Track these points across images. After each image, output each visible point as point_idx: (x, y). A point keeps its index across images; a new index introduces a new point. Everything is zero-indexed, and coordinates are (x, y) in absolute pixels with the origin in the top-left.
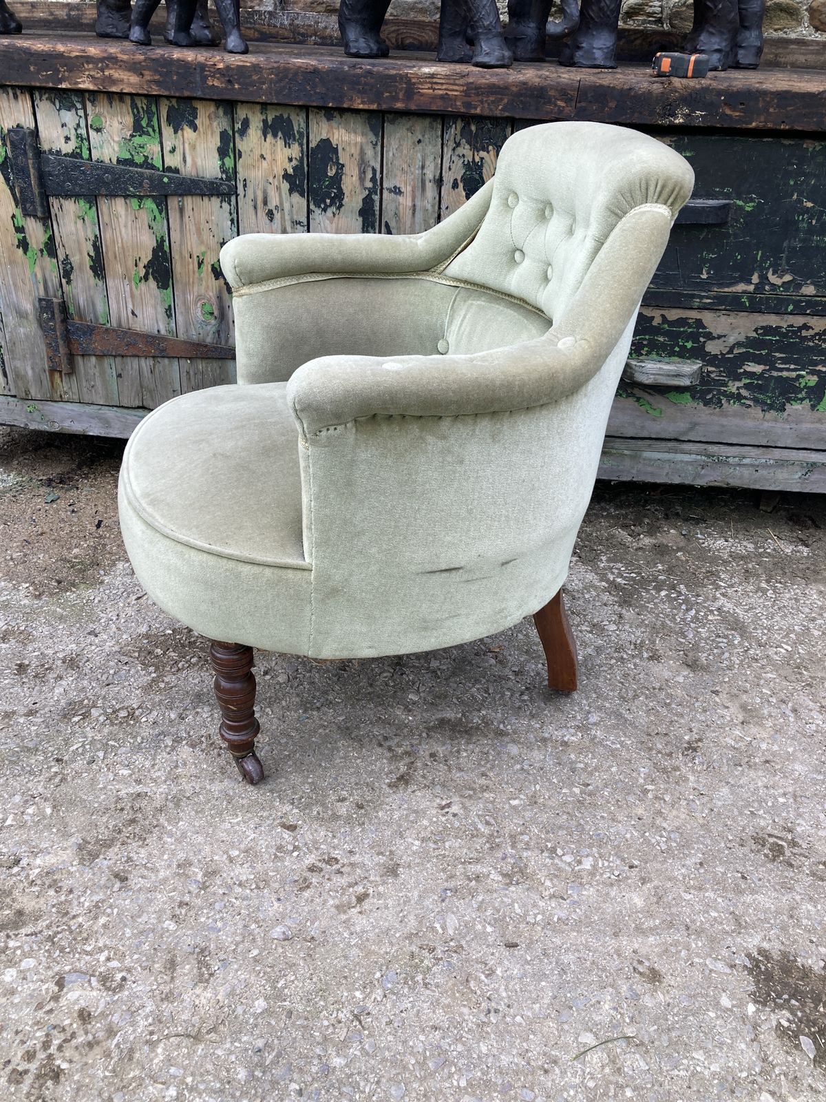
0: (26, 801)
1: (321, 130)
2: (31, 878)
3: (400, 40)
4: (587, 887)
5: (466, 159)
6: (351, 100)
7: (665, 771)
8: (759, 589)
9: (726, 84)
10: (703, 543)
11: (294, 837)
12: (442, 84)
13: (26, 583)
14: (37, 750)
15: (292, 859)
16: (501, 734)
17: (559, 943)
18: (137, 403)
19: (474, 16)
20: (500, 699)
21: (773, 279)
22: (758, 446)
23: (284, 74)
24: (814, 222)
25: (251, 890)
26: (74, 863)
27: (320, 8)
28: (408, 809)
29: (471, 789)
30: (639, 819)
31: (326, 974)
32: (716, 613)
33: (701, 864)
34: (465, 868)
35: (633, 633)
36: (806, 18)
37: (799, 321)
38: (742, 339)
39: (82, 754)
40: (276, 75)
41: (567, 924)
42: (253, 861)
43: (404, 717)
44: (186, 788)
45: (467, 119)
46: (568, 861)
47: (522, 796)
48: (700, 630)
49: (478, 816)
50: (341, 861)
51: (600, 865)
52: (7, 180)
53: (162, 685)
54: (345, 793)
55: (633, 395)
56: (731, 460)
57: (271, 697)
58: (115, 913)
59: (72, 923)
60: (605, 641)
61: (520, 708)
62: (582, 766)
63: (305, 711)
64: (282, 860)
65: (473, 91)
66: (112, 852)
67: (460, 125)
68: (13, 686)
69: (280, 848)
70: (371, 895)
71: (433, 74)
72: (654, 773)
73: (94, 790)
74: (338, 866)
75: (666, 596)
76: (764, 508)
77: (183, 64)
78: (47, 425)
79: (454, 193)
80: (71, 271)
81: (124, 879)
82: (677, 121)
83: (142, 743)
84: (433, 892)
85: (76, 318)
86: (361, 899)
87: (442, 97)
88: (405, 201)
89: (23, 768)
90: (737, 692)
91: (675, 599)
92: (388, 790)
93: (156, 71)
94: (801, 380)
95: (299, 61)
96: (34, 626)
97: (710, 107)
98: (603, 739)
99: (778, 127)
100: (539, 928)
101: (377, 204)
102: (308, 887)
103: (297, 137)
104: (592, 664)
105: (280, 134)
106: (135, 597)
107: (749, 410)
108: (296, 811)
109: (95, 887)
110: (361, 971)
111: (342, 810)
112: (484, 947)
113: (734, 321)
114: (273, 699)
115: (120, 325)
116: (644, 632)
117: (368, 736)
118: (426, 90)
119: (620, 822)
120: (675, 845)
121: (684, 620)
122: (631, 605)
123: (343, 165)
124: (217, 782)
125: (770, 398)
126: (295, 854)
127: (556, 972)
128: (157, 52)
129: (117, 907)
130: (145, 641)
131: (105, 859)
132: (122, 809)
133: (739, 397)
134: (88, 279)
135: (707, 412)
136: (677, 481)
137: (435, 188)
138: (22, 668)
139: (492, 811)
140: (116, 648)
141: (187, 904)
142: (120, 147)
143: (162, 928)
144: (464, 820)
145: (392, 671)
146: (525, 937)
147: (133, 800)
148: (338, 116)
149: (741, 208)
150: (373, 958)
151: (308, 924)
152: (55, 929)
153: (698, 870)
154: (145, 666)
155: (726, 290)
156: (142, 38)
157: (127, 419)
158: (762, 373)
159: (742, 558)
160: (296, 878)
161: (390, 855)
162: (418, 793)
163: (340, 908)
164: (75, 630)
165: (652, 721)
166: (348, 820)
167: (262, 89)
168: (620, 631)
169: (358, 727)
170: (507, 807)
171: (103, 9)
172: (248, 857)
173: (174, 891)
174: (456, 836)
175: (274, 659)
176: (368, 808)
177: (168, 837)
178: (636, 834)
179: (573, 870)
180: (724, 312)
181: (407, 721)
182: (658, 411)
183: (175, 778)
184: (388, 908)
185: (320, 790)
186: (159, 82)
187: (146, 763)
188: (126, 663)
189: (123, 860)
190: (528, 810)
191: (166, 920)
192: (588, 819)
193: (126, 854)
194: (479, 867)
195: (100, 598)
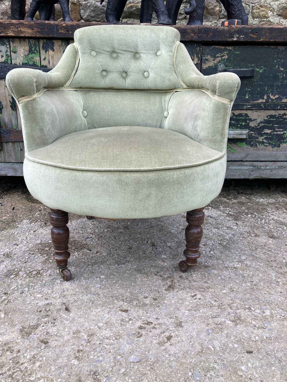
4: (272, 322)
7: (281, 273)
9: (250, 26)
10: (256, 200)
11: (128, 315)
15: (130, 324)
16: (206, 267)
17: (272, 348)
19: (157, 8)
21: (272, 97)
22: (271, 162)
24: (284, 75)
25: (113, 340)
26: (19, 338)
28: (178, 298)
29: (203, 288)
30: (280, 292)
31: (163, 376)
32: (272, 220)
34: (213, 320)
35: (244, 229)
37: (282, 112)
38: (262, 120)
39: (17, 290)
41: (271, 340)
42: (110, 327)
43: (163, 264)
46: (259, 312)
48: (269, 226)
49: (210, 298)
50: (154, 323)
51: (274, 313)
53: (51, 261)
54: (146, 294)
56: (262, 167)
57: (101, 261)
58: (44, 360)
59: (21, 367)
60: (235, 232)
61: (211, 257)
62: (247, 275)
63: (118, 265)
64: (125, 325)
66: (37, 331)
69: (122, 320)
70: (173, 336)
72: (278, 275)
73: (25, 304)
74: (153, 325)
75: (251, 216)
77: (49, 24)
80: (2, 108)
81: (46, 343)
82: (234, 39)
83: (46, 283)
84: (202, 331)
85: (4, 127)
86: (169, 338)
91: (255, 217)
92: (165, 292)
93: (39, 28)
94: (285, 135)
97: (246, 34)
98: (251, 265)
99: (270, 41)
100: (259, 343)
102: (141, 336)
104: (234, 240)
106: (33, 231)
107: (267, 147)
108: (125, 304)
109: (32, 348)
110: (181, 373)
111: (147, 301)
112: (237, 354)
113: (259, 114)
114: (103, 262)
116: (248, 228)
117: (149, 272)
119: (273, 294)
121: (262, 223)
122: (239, 220)
124: (85, 296)
125: (275, 142)
126: (131, 322)
127: (277, 362)
129: (45, 356)
130: (40, 246)
131: (35, 334)
132: (41, 311)
133: (263, 143)
134: (9, 111)
135: (252, 149)
136: (243, 177)
139: (216, 296)
140: (28, 249)
141: (82, 351)
142: (24, 59)
143: (71, 364)
144: (204, 301)
145: (152, 248)
146: (254, 348)
147: (45, 306)
149: (258, 71)
150: (185, 366)
151: (147, 353)
152: (13, 371)
154: (42, 254)
155: (255, 102)
158: (271, 133)
160: (134, 333)
161: (176, 318)
162: (179, 292)
163: (161, 344)
164: (7, 244)
165: (267, 257)
166: (151, 305)
168: (239, 228)
169: (144, 269)
170: (221, 293)
172: (108, 326)
173: (74, 345)
174: (203, 307)
175: (99, 248)
176: (159, 300)
177: (66, 321)
178: (283, 299)
179: (262, 316)
180: (255, 110)
181: (164, 265)
182: (234, 150)
183: (64, 296)
184: (183, 341)
185: (135, 294)
186: (40, 32)
187: (49, 291)
188: (33, 254)
189: (44, 334)
190: (231, 294)
191: (72, 359)
192: (259, 295)
193: (45, 330)
194: (219, 319)
195: (17, 232)
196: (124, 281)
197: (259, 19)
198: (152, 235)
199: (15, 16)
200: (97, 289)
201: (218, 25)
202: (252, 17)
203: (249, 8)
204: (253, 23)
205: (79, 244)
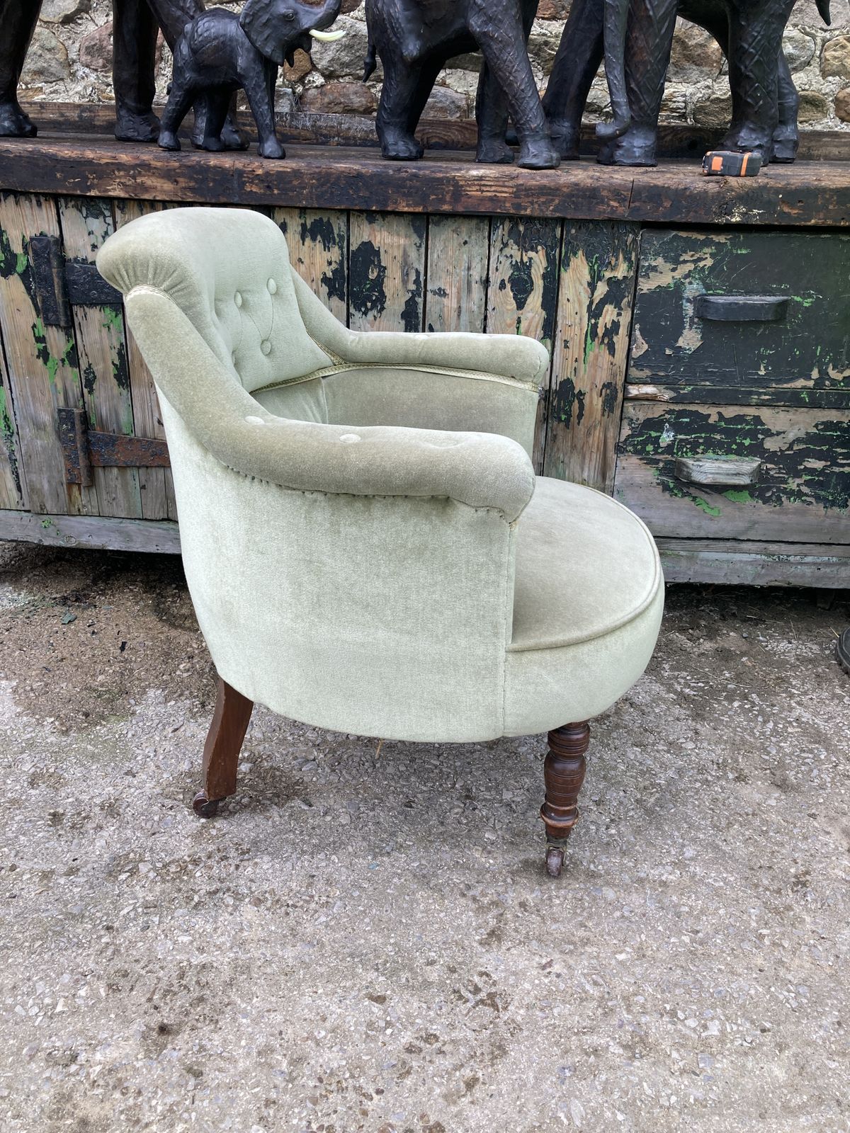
0: (77, 981)
1: (362, 233)
2: (92, 1077)
3: (425, 140)
4: (719, 1057)
5: (514, 260)
6: (396, 203)
7: (776, 911)
8: (834, 696)
9: (784, 183)
10: (767, 646)
11: (385, 1011)
12: (491, 186)
13: (50, 717)
14: (83, 916)
15: (386, 1039)
16: (592, 875)
18: (162, 515)
19: (521, 119)
20: (585, 834)
21: (833, 374)
22: (820, 544)
23: (325, 179)
26: (140, 1056)
27: (337, 108)
28: (506, 970)
29: (572, 943)
30: (760, 970)
32: (795, 724)
33: (839, 1023)
34: (579, 1040)
35: (713, 751)
36: (832, 110)
38: (802, 434)
39: (135, 919)
40: (317, 180)
41: (706, 1106)
42: (342, 1043)
43: (483, 860)
44: (256, 955)
45: (515, 219)
46: (693, 1026)
47: (628, 949)
48: (782, 744)
49: (584, 975)
50: (442, 1038)
51: (729, 1030)
52: (28, 289)
53: (214, 832)
54: (434, 954)
55: (688, 494)
56: (791, 559)
57: (334, 843)
58: (193, 1119)
60: (686, 761)
61: (608, 844)
62: (687, 909)
63: (375, 858)
64: (374, 1039)
65: (523, 193)
66: (179, 1041)
67: (507, 225)
68: (49, 840)
69: (370, 1025)
70: (481, 1080)
71: (482, 177)
72: (766, 914)
74: (438, 1045)
75: (740, 707)
76: (821, 606)
77: (220, 170)
78: (63, 541)
79: (501, 294)
80: (94, 380)
81: (197, 1075)
82: (733, 220)
83: (200, 902)
84: (549, 1071)
85: (98, 428)
86: (471, 1084)
87: (491, 199)
88: (450, 303)
89: (69, 940)
90: (835, 815)
91: (750, 710)
92: (480, 949)
93: (191, 178)
95: (342, 166)
96: (65, 767)
97: (769, 205)
98: (704, 877)
99: (838, 224)
100: (676, 1113)
101: (421, 306)
102: (408, 1072)
103: (337, 240)
104: (677, 789)
105: (319, 238)
106: (170, 730)
107: (811, 507)
108: (382, 979)
109: (167, 1086)
111: (433, 975)
113: (794, 417)
114: (337, 845)
115: (145, 435)
116: (723, 750)
117: (448, 885)
118: (473, 192)
119: (740, 975)
120: (806, 1001)
121: (763, 733)
122: (704, 719)
123: (385, 268)
124: (289, 947)
125: (832, 494)
126: (389, 1031)
128: (193, 158)
129: (194, 1110)
130: (188, 781)
131: (174, 1049)
133: (799, 494)
134: (112, 389)
135: (767, 510)
136: (735, 581)
137: (482, 290)
138: (56, 818)
139: (598, 968)
140: (158, 790)
141: (274, 1102)
144: (569, 981)
145: (463, 805)
146: (662, 1125)
147: (198, 973)
148: (381, 219)
149: (798, 303)
151: (416, 1120)
153: (837, 1031)
155: (785, 386)
156: (171, 143)
157: (150, 532)
158: (823, 469)
159: (810, 661)
160: (394, 1062)
162: (514, 951)
163: (450, 1098)
164: (110, 770)
165: (752, 853)
166: (441, 985)
167: (302, 194)
168: (699, 748)
169: (435, 875)
170: (613, 962)
171: (123, 113)
172: (336, 1037)
173: (258, 1087)
174: (563, 1001)
175: (331, 796)
176: (461, 972)
177: (243, 1018)
178: (761, 990)
179: (700, 1037)
180: (783, 408)
181: (487, 865)
182: (716, 510)
183: (242, 944)
184: (502, 1096)
185: (405, 952)
186: (195, 189)
187: (207, 927)
188: (171, 808)
189: (195, 1050)
190: (637, 966)
191: (253, 1124)
192: (705, 973)
193: (197, 1041)
194: (595, 1038)
195: (133, 732)
196: (385, 909)
197: (842, 77)
198: (468, 760)
199: (126, 101)
200: (319, 927)
201: (713, 93)
202: (821, 71)
203: (813, 46)
204: (823, 92)
205: (284, 779)
